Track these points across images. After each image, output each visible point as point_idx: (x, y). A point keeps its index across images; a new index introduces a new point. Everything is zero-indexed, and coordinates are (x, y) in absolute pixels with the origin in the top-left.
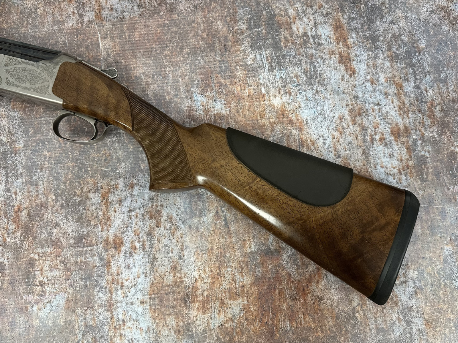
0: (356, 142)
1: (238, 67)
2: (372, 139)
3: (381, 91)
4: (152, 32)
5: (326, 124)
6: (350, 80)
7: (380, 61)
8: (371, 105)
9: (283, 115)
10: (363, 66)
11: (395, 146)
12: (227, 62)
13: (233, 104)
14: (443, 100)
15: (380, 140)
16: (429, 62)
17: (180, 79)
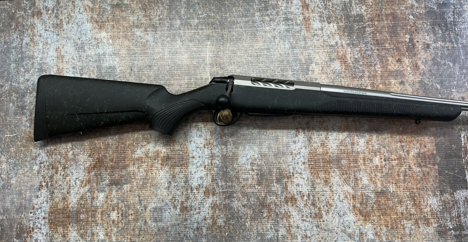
0: (62, 9)
1: (124, 56)
2: (53, 11)
3: (43, 38)
4: (177, 81)
5: (77, 20)
6: (59, 46)
7: (40, 56)
8: (50, 30)
9: (101, 26)
10: (51, 53)
11: (42, 7)
12: (131, 60)
13: (129, 34)
14: (9, 32)
15: (49, 10)
16: (11, 55)
17: (160, 50)
